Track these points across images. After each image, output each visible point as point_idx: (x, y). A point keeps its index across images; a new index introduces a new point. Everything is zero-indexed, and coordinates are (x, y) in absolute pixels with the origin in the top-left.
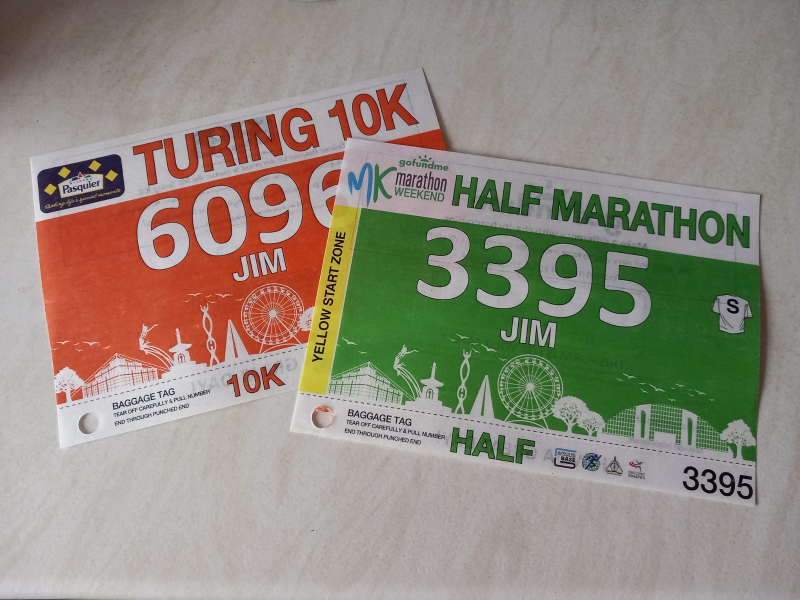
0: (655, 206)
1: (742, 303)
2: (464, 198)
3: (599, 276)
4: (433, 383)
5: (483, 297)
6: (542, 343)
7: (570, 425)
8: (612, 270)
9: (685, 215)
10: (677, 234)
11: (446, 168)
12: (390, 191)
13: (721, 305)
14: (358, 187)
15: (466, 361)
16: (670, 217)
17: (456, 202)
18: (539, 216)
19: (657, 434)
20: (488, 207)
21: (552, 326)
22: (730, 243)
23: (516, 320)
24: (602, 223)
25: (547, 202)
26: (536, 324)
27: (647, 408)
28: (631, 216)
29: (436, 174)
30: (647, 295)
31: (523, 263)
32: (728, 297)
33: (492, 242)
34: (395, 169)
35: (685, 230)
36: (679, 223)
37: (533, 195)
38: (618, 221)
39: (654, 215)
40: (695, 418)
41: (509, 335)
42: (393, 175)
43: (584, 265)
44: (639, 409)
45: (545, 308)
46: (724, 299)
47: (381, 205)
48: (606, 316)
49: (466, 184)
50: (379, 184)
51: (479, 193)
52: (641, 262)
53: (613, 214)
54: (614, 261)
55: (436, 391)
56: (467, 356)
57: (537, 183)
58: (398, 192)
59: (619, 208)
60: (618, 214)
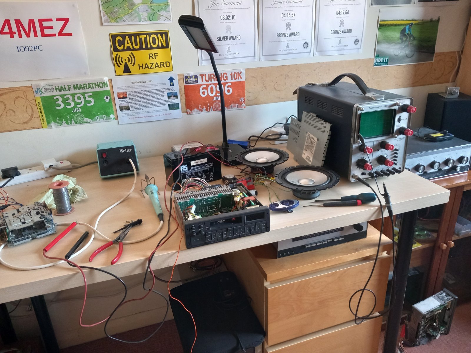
0: (91, 84)
1: (108, 97)
2: (58, 90)
3: (85, 98)
4: (64, 122)
5: (67, 107)
6: (79, 111)
7: (87, 122)
8: (87, 97)
9: (96, 84)
10: (96, 88)
11: (52, 85)
12: (44, 92)
13: (105, 98)
14: (38, 93)
15: (68, 117)
16: (94, 85)
17: (57, 91)
18: (72, 90)
19: (100, 120)
20: (62, 91)
21: (80, 108)
22: (105, 87)
23: (74, 109)
24: (83, 89)
25: (72, 87)
26: (77, 109)
27: (98, 116)
28: (87, 86)
29: (51, 87)
30: (93, 99)
31: (72, 99)
32: (106, 96)
33: (65, 97)
34: (43, 88)
35: (97, 87)
36: (96, 85)
37: (70, 87)
38: (85, 88)
39: (91, 85)
40: (105, 116)
41: (73, 111)
42: (43, 89)
43: (82, 97)
44: (97, 117)
45: (78, 106)
46: (105, 97)
47: (43, 95)
48: (88, 104)
49: (57, 87)
50: (41, 92)
51: (60, 89)
52: (91, 94)
53: (84, 87)
54: (86, 95)
55: (65, 123)
56: (68, 116)
57: (69, 84)
58: (46, 92)
59: (85, 85)
60: (85, 87)
